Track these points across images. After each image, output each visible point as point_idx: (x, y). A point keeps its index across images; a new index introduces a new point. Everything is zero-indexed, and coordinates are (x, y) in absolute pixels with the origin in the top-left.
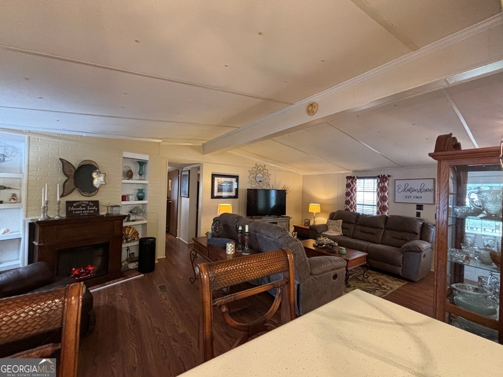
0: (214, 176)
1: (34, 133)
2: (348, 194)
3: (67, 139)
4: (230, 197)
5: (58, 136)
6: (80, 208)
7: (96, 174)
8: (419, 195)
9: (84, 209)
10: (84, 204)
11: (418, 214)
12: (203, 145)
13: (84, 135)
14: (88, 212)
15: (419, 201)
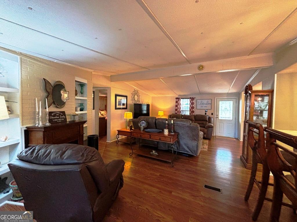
0: (116, 96)
1: (24, 55)
2: (176, 106)
3: (45, 64)
4: (123, 109)
5: (39, 60)
6: (56, 117)
7: (63, 91)
9: (58, 117)
10: (58, 114)
12: (111, 76)
13: (55, 62)
14: (61, 119)
15: (206, 108)
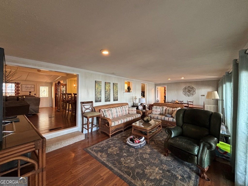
8: (30, 89)
11: (30, 94)
15: (30, 91)
